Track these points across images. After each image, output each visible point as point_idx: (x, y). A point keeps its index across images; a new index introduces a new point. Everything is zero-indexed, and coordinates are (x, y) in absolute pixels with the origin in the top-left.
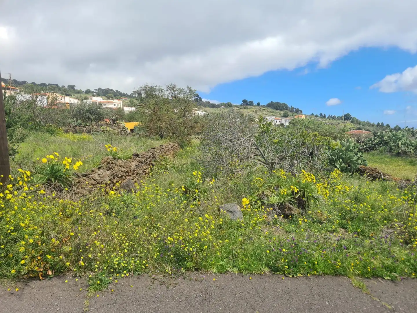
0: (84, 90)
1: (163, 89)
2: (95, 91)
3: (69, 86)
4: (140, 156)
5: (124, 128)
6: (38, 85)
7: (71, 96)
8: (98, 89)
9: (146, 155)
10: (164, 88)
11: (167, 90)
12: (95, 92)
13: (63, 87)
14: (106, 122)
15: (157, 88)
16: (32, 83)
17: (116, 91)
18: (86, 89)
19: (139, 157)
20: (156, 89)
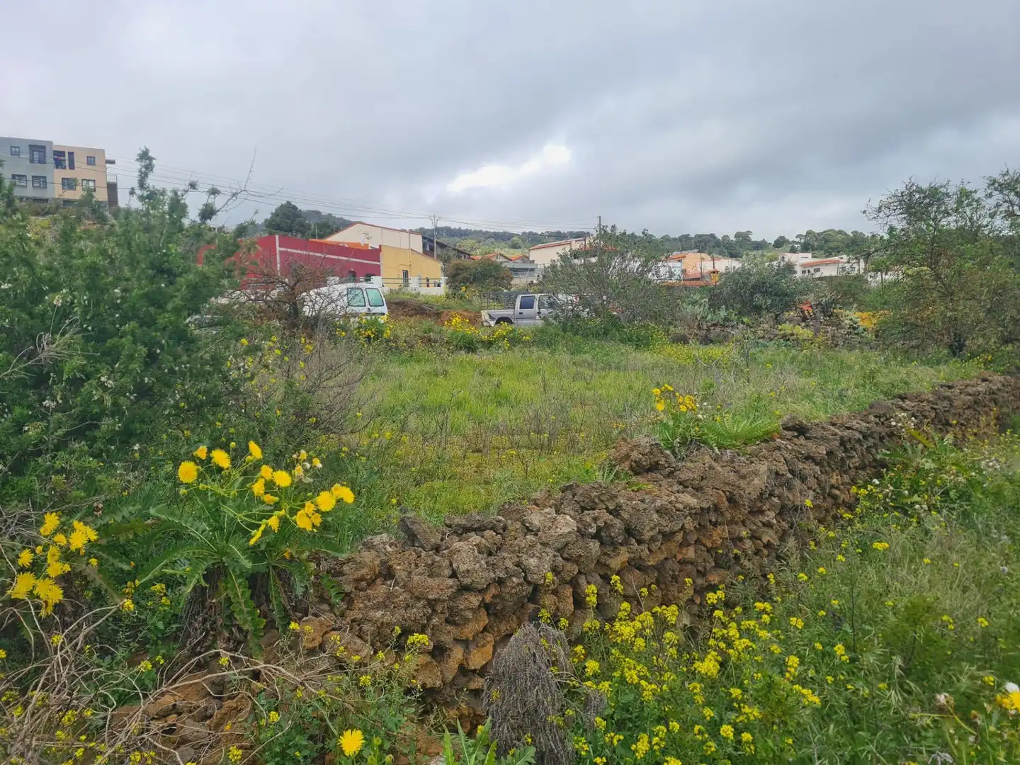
0: (771, 240)
1: (971, 192)
2: (798, 240)
3: (738, 235)
4: (812, 433)
5: (855, 329)
6: (675, 239)
7: (741, 257)
8: (804, 234)
9: (849, 428)
10: (978, 186)
11: (990, 196)
12: (797, 243)
13: (726, 237)
14: (803, 312)
15: (952, 190)
16: (663, 238)
17: (851, 235)
18: (776, 238)
19: (807, 438)
20: (947, 194)
